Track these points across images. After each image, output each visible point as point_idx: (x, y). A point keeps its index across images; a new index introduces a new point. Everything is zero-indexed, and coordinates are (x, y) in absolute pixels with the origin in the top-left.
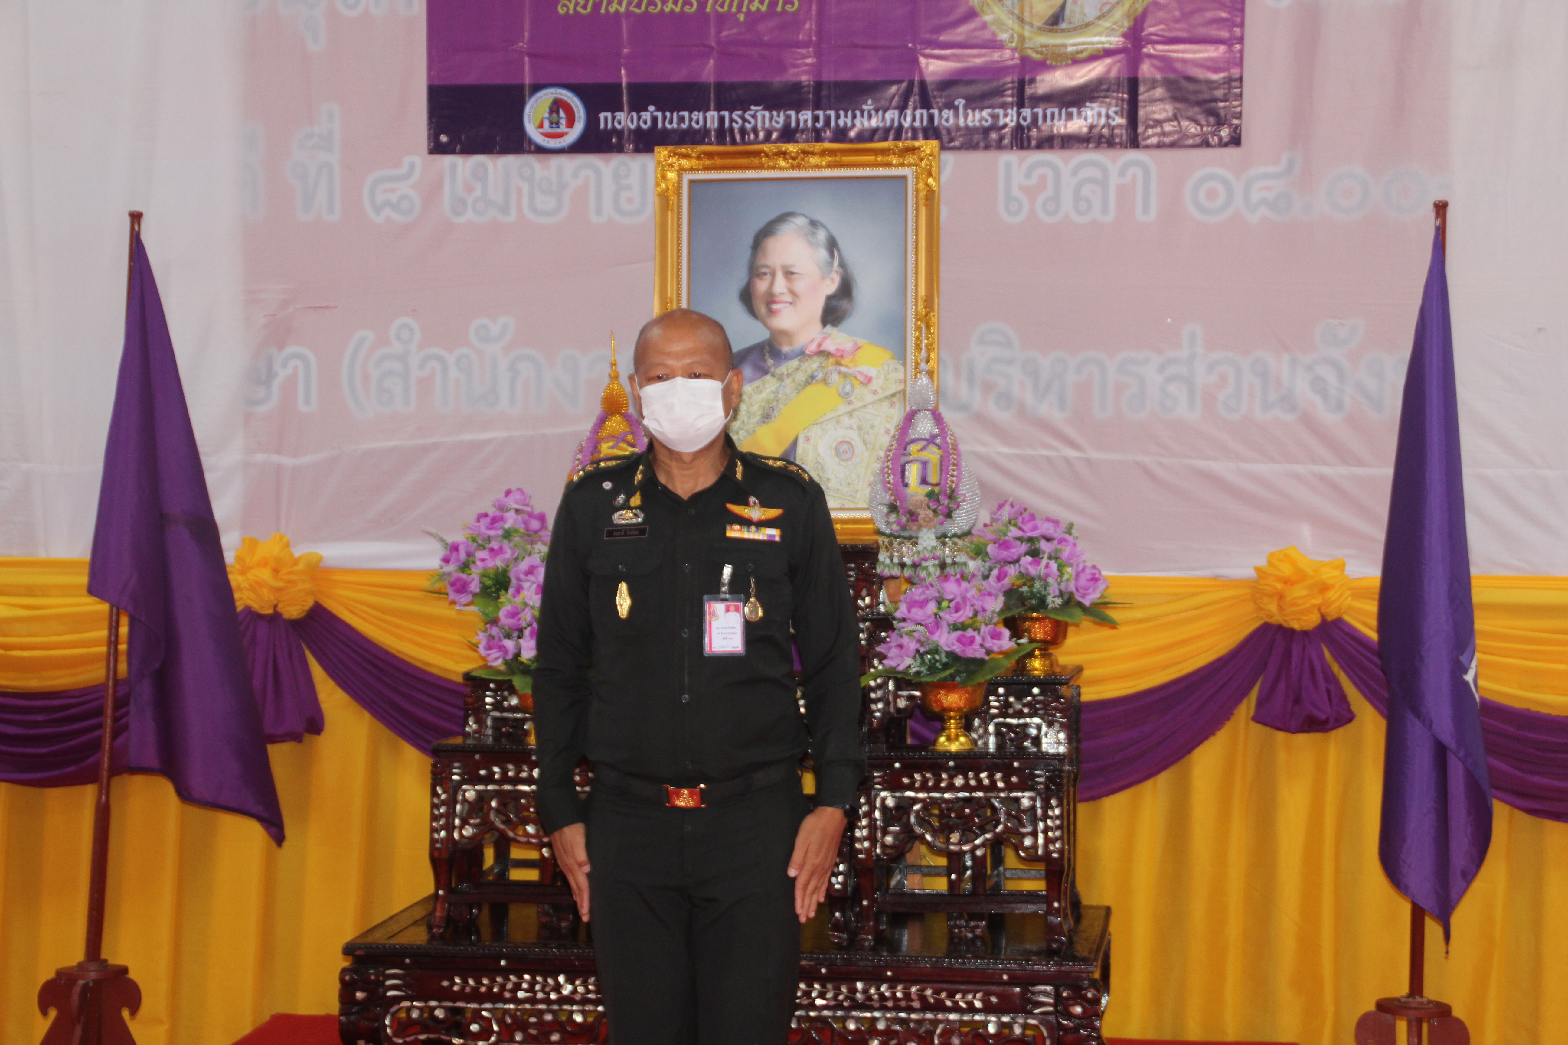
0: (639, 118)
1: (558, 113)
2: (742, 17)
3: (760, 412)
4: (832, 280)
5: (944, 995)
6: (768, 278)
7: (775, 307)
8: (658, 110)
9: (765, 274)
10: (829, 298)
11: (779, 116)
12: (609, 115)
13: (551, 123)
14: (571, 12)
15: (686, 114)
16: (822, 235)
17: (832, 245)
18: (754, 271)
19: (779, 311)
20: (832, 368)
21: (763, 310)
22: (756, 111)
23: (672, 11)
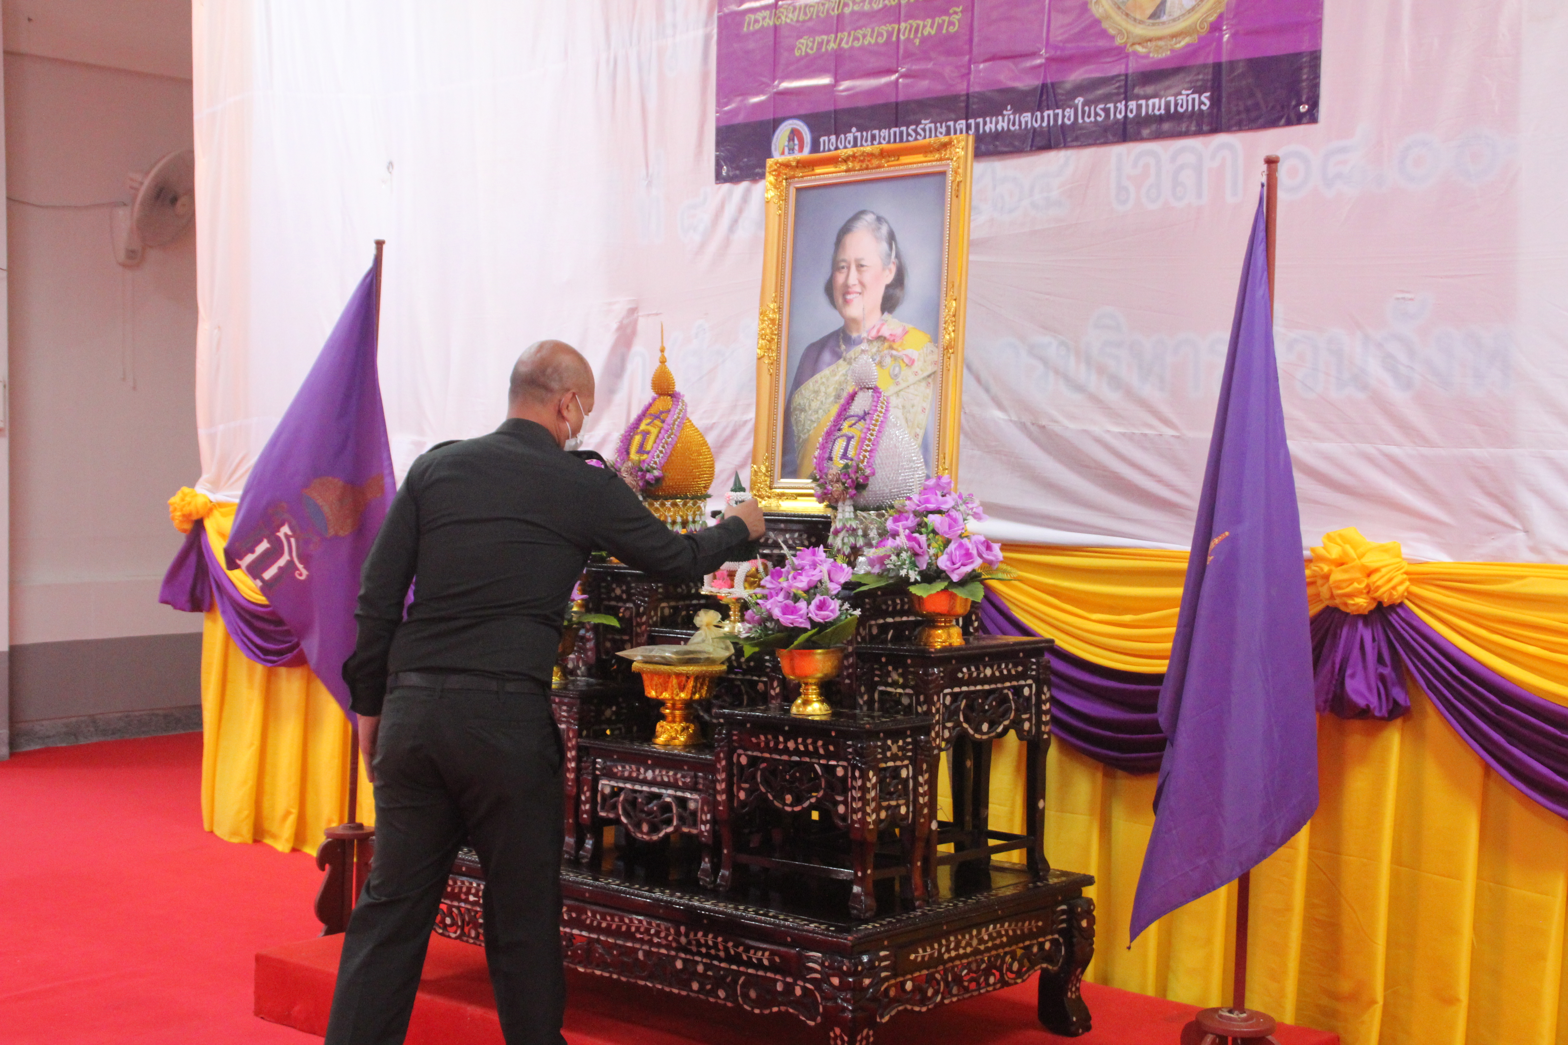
0: (846, 139)
1: (793, 140)
2: (917, 41)
3: (834, 394)
4: (890, 270)
5: (741, 949)
6: (845, 270)
7: (849, 297)
8: (858, 131)
9: (843, 268)
10: (888, 287)
11: (941, 127)
12: (826, 138)
13: (789, 150)
14: (803, 54)
15: (876, 132)
16: (884, 230)
17: (891, 238)
18: (836, 267)
19: (851, 300)
20: (886, 352)
21: (840, 301)
22: (926, 125)
23: (870, 43)
